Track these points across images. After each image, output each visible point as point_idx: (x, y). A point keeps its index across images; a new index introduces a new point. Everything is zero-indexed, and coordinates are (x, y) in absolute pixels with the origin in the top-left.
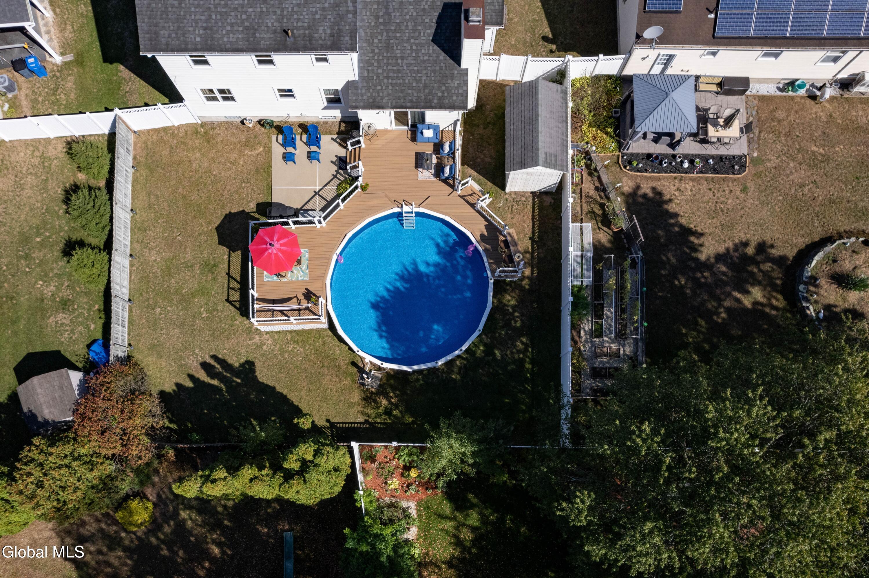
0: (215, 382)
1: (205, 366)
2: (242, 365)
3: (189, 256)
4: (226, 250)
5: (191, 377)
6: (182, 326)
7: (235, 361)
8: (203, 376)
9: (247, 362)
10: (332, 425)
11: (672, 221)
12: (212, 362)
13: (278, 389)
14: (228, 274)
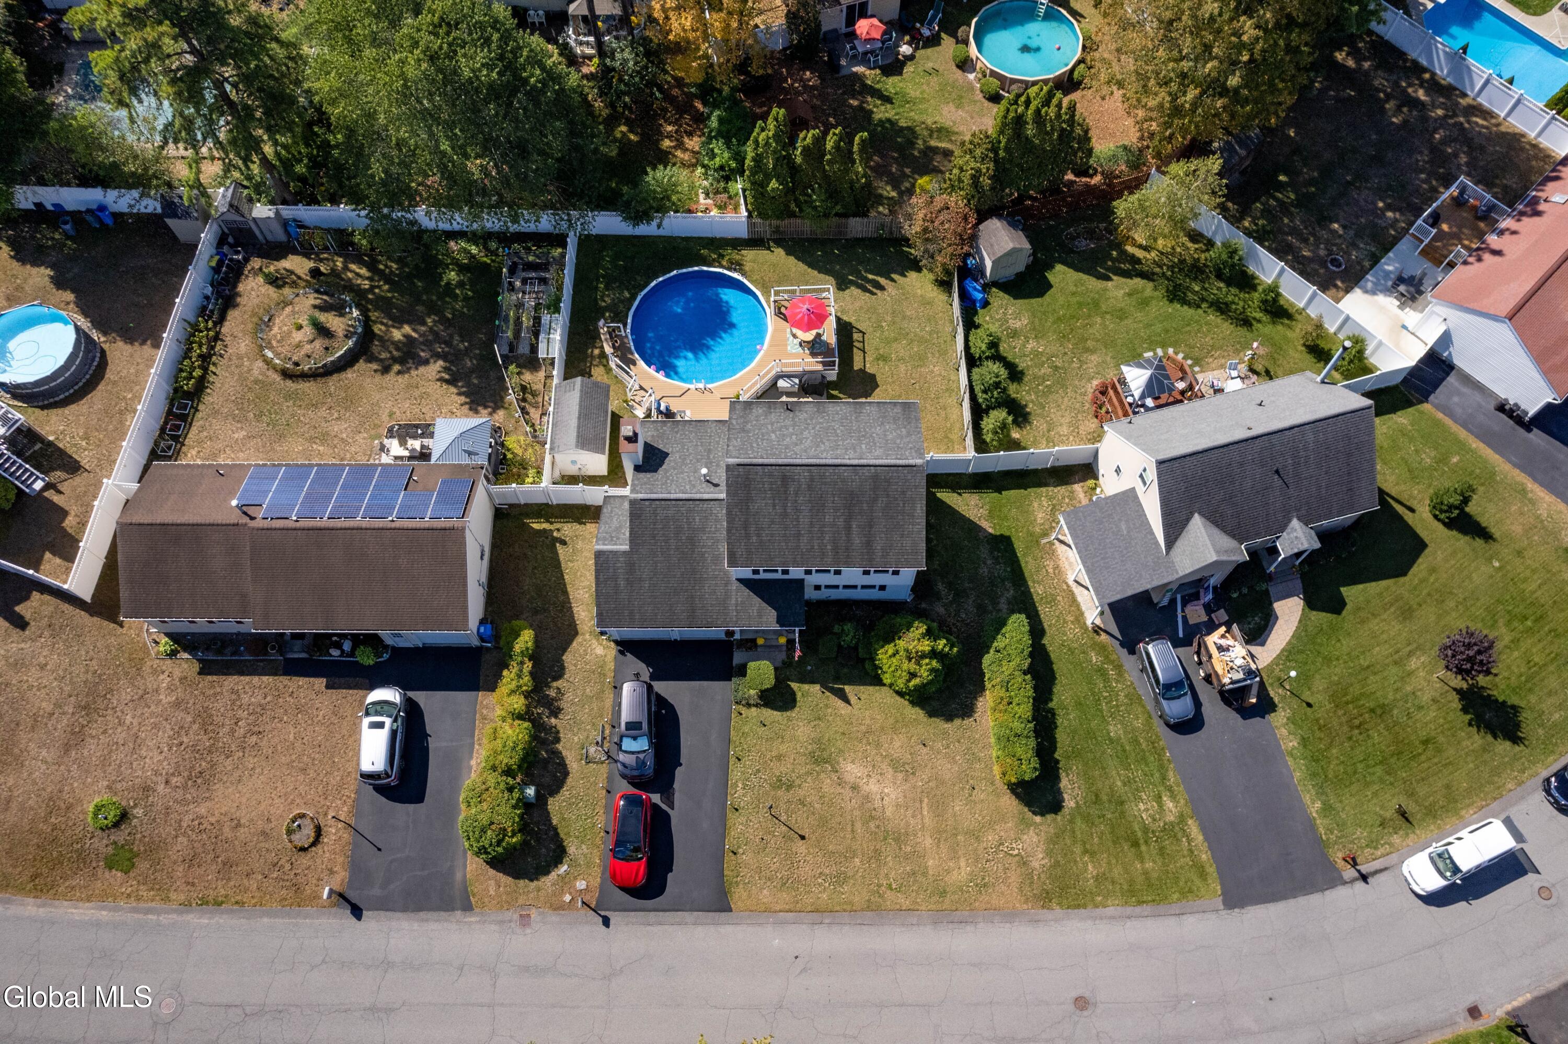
0: (870, 276)
1: (882, 288)
2: (847, 288)
3: (902, 368)
4: (867, 370)
5: (893, 280)
6: (904, 318)
7: (854, 291)
8: (882, 281)
9: (843, 290)
10: (769, 249)
11: (464, 389)
12: (874, 290)
13: (816, 272)
14: (864, 352)
